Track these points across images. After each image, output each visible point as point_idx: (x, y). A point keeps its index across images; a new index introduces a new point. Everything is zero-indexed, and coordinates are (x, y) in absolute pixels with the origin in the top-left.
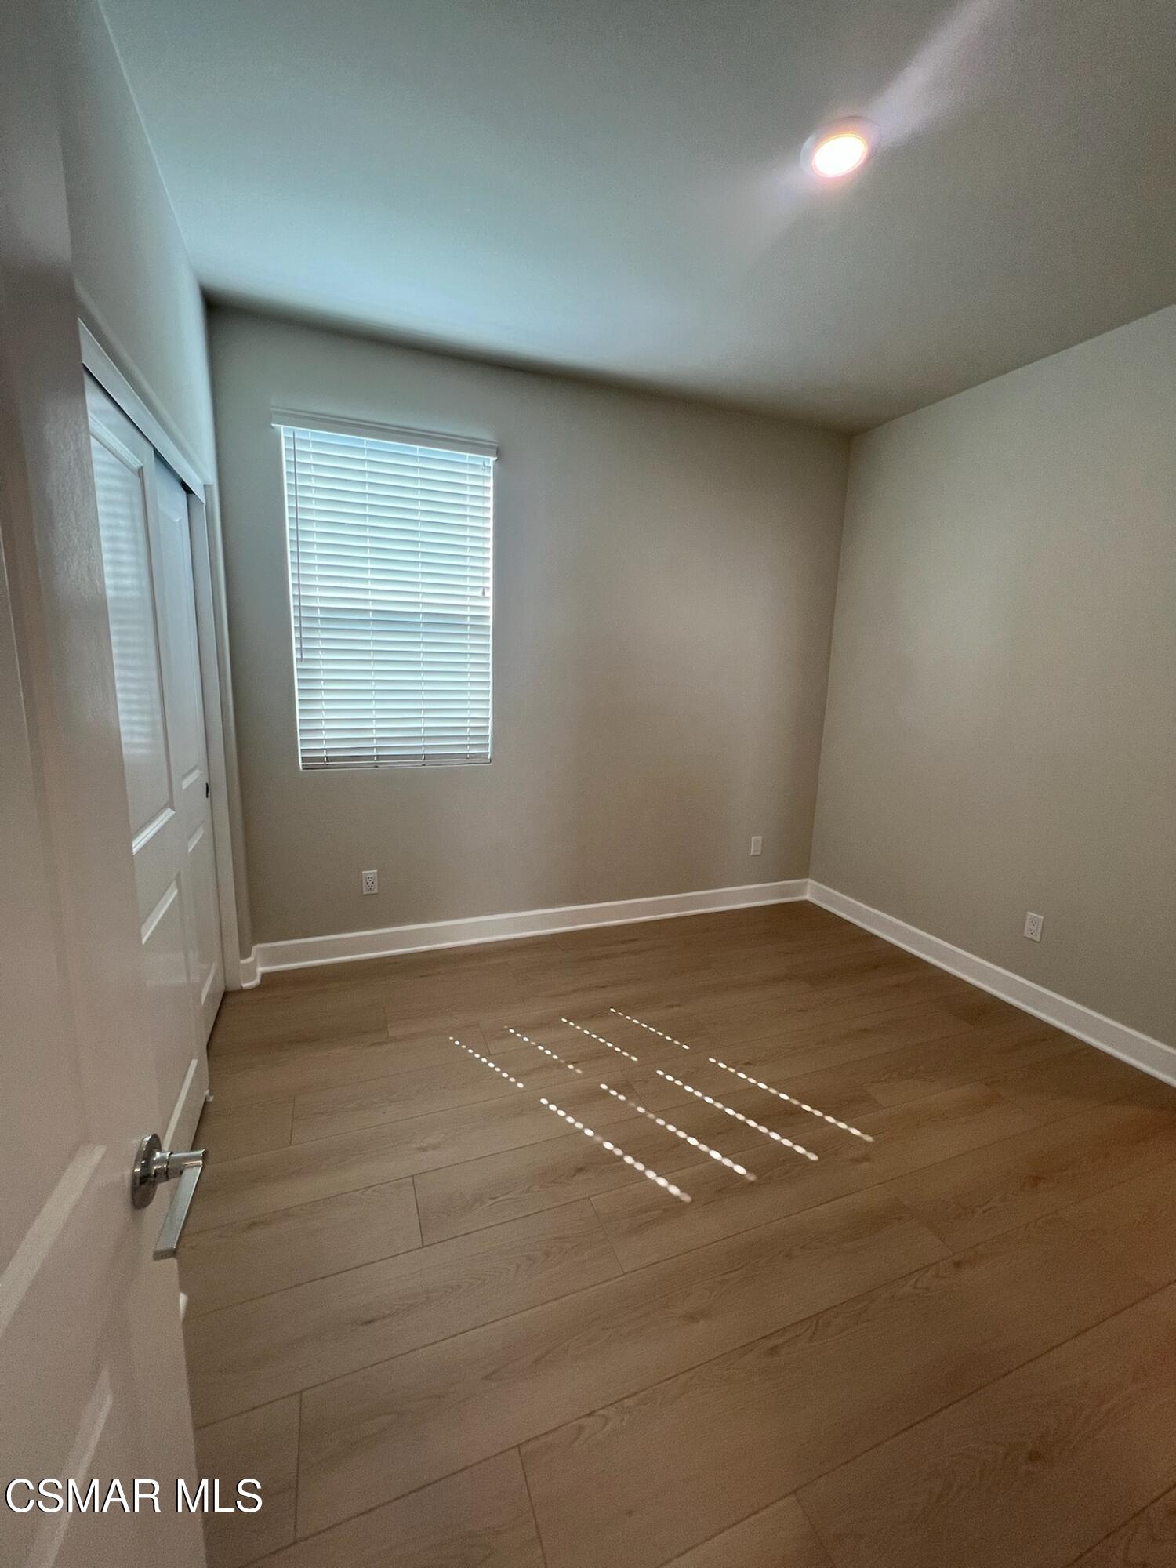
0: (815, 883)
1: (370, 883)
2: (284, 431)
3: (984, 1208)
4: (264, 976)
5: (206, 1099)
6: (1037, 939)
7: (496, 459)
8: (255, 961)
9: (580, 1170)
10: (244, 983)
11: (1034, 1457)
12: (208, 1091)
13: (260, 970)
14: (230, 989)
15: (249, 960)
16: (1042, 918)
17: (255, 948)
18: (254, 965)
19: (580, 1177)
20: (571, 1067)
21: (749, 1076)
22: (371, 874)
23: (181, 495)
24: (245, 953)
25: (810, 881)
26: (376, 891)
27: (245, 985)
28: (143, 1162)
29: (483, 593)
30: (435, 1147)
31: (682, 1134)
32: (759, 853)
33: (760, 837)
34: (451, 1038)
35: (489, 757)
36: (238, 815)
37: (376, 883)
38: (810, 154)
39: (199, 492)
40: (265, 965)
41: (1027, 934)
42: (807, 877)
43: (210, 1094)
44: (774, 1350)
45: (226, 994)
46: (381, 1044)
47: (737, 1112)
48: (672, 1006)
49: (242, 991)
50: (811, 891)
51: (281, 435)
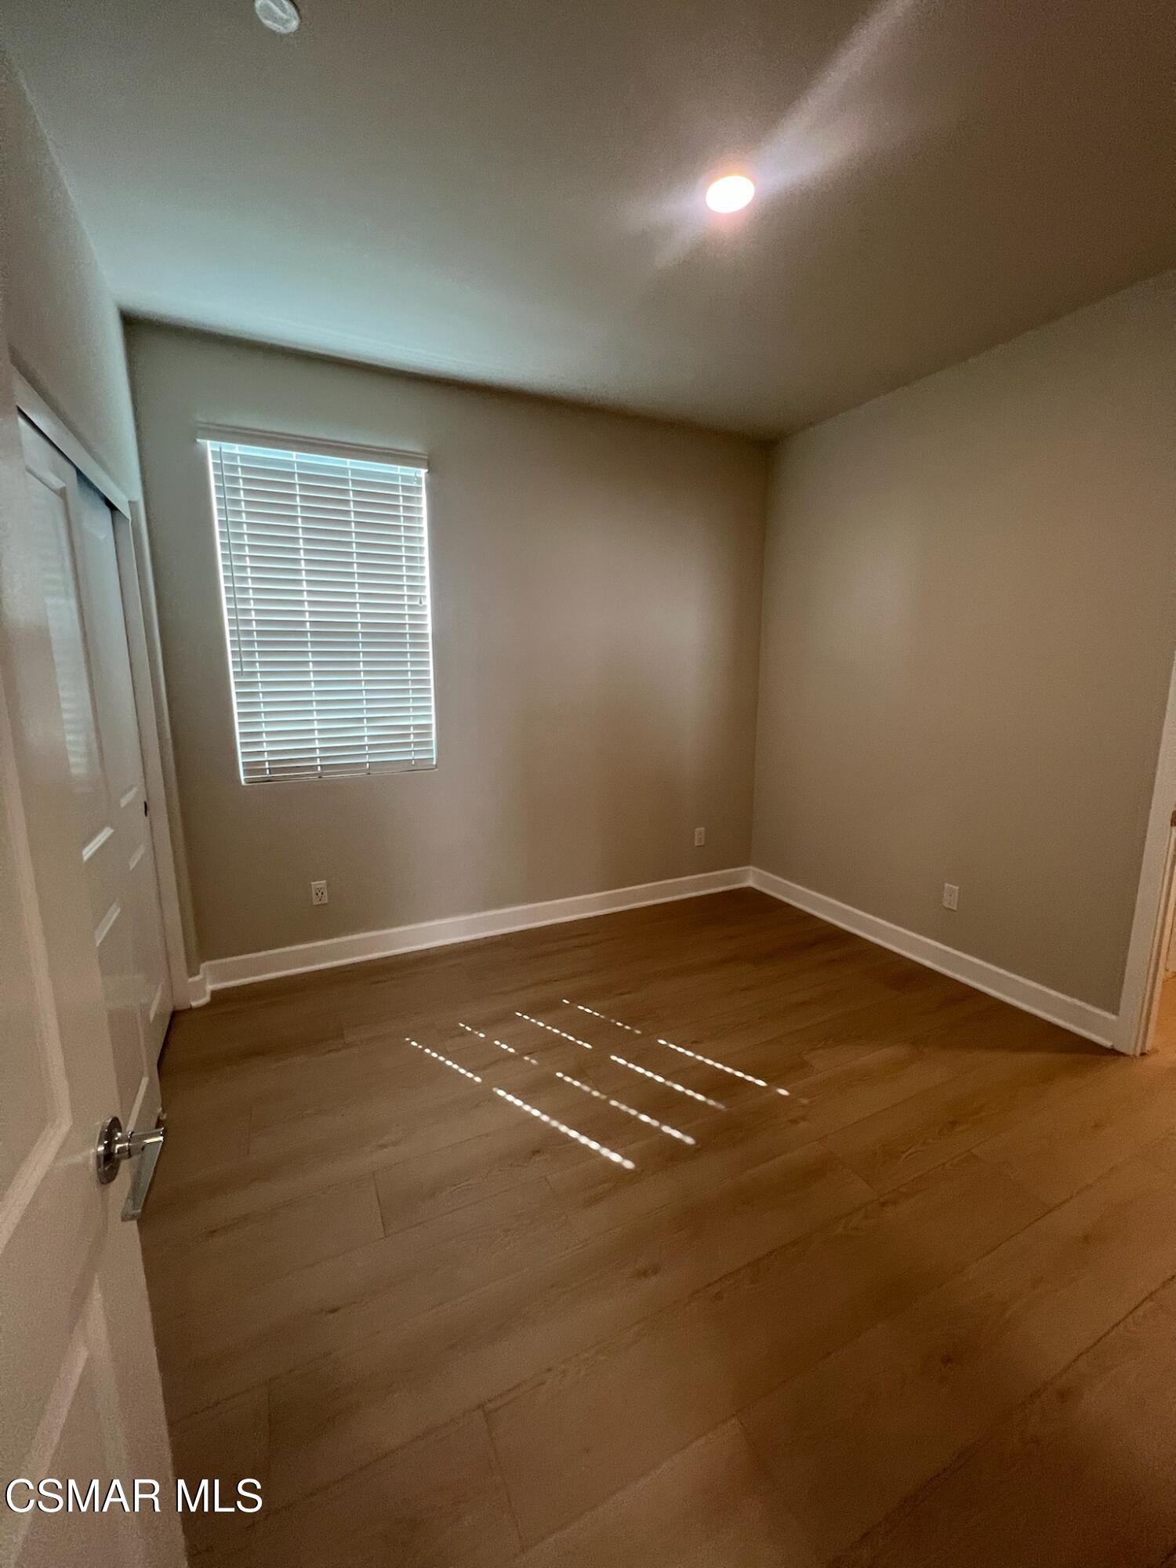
0: (758, 870)
1: (320, 894)
2: (210, 446)
3: (907, 1153)
4: (214, 993)
5: (159, 1117)
6: (955, 908)
7: (427, 471)
8: (204, 979)
9: (536, 1152)
10: (193, 1001)
11: (947, 1360)
12: (161, 1109)
13: (210, 987)
14: (178, 1008)
15: (197, 978)
16: (957, 888)
17: (203, 966)
18: (203, 981)
19: (537, 1158)
20: (526, 1058)
21: (697, 1053)
22: (319, 884)
23: (107, 511)
24: (192, 972)
25: (751, 868)
26: (326, 901)
27: (194, 1004)
28: (106, 1142)
29: (421, 602)
30: (395, 1144)
31: (633, 1112)
32: (702, 843)
33: (703, 829)
34: (407, 1039)
35: (434, 763)
36: (180, 832)
37: (325, 894)
38: (704, 190)
39: (125, 510)
40: (214, 981)
41: (946, 904)
42: (749, 864)
43: (163, 1111)
44: (718, 1296)
45: (175, 1014)
46: (338, 1050)
47: (686, 1088)
48: (622, 994)
49: (191, 1009)
50: (752, 878)
51: (206, 450)
